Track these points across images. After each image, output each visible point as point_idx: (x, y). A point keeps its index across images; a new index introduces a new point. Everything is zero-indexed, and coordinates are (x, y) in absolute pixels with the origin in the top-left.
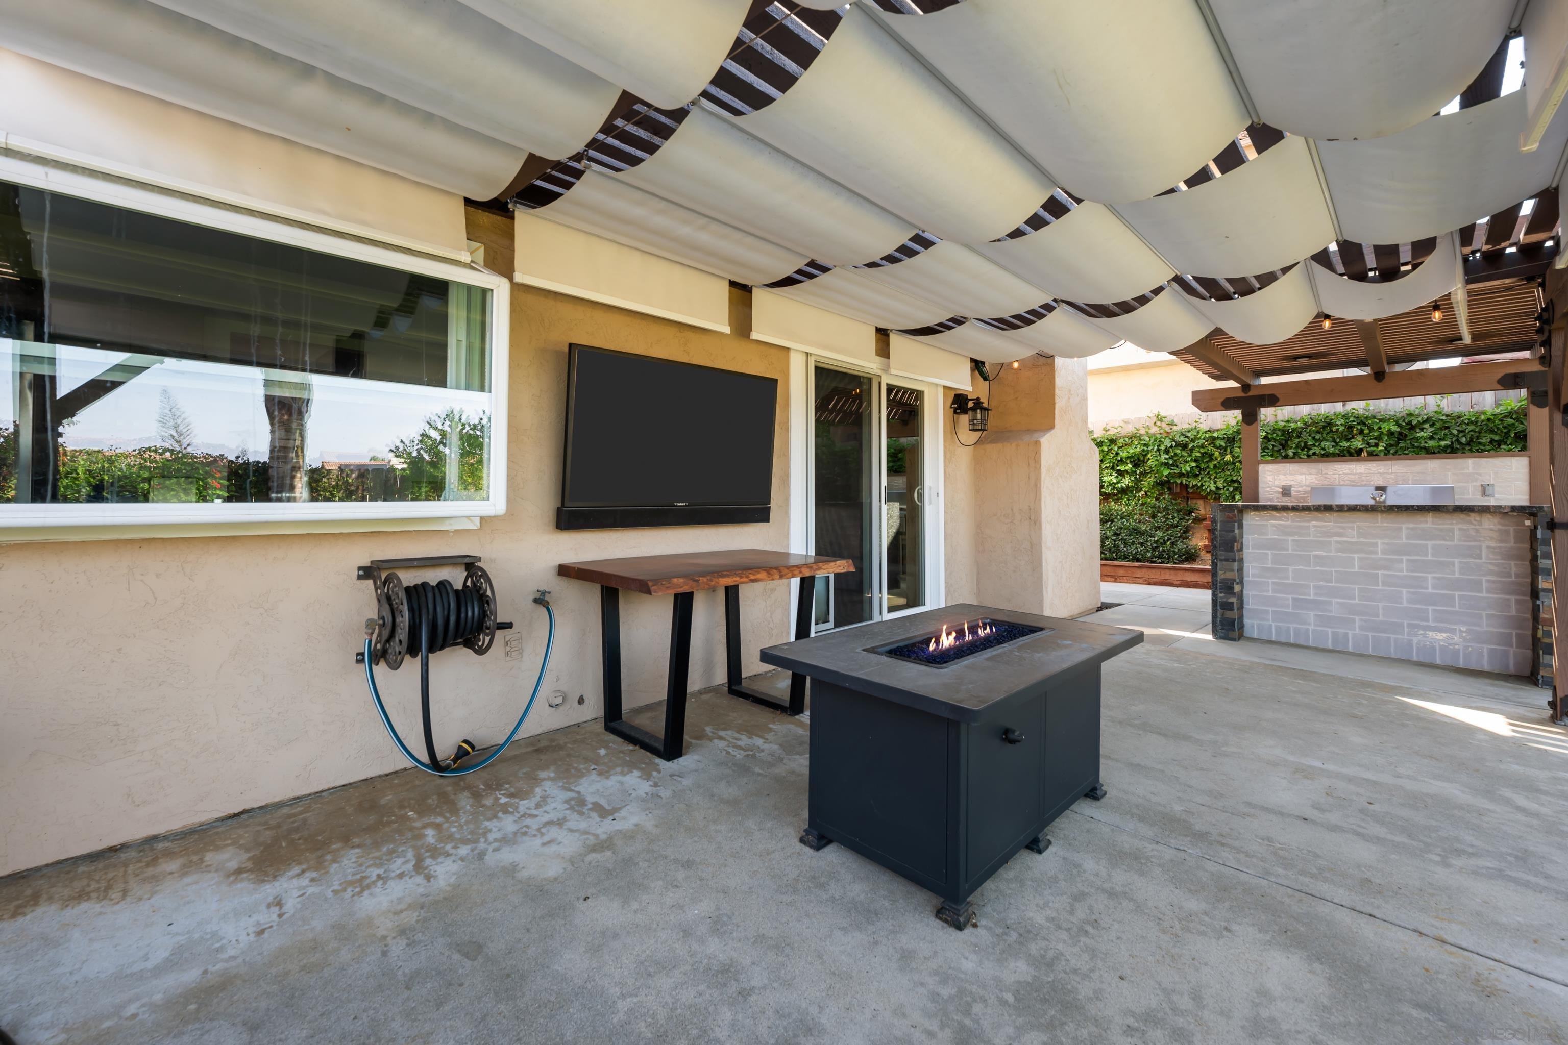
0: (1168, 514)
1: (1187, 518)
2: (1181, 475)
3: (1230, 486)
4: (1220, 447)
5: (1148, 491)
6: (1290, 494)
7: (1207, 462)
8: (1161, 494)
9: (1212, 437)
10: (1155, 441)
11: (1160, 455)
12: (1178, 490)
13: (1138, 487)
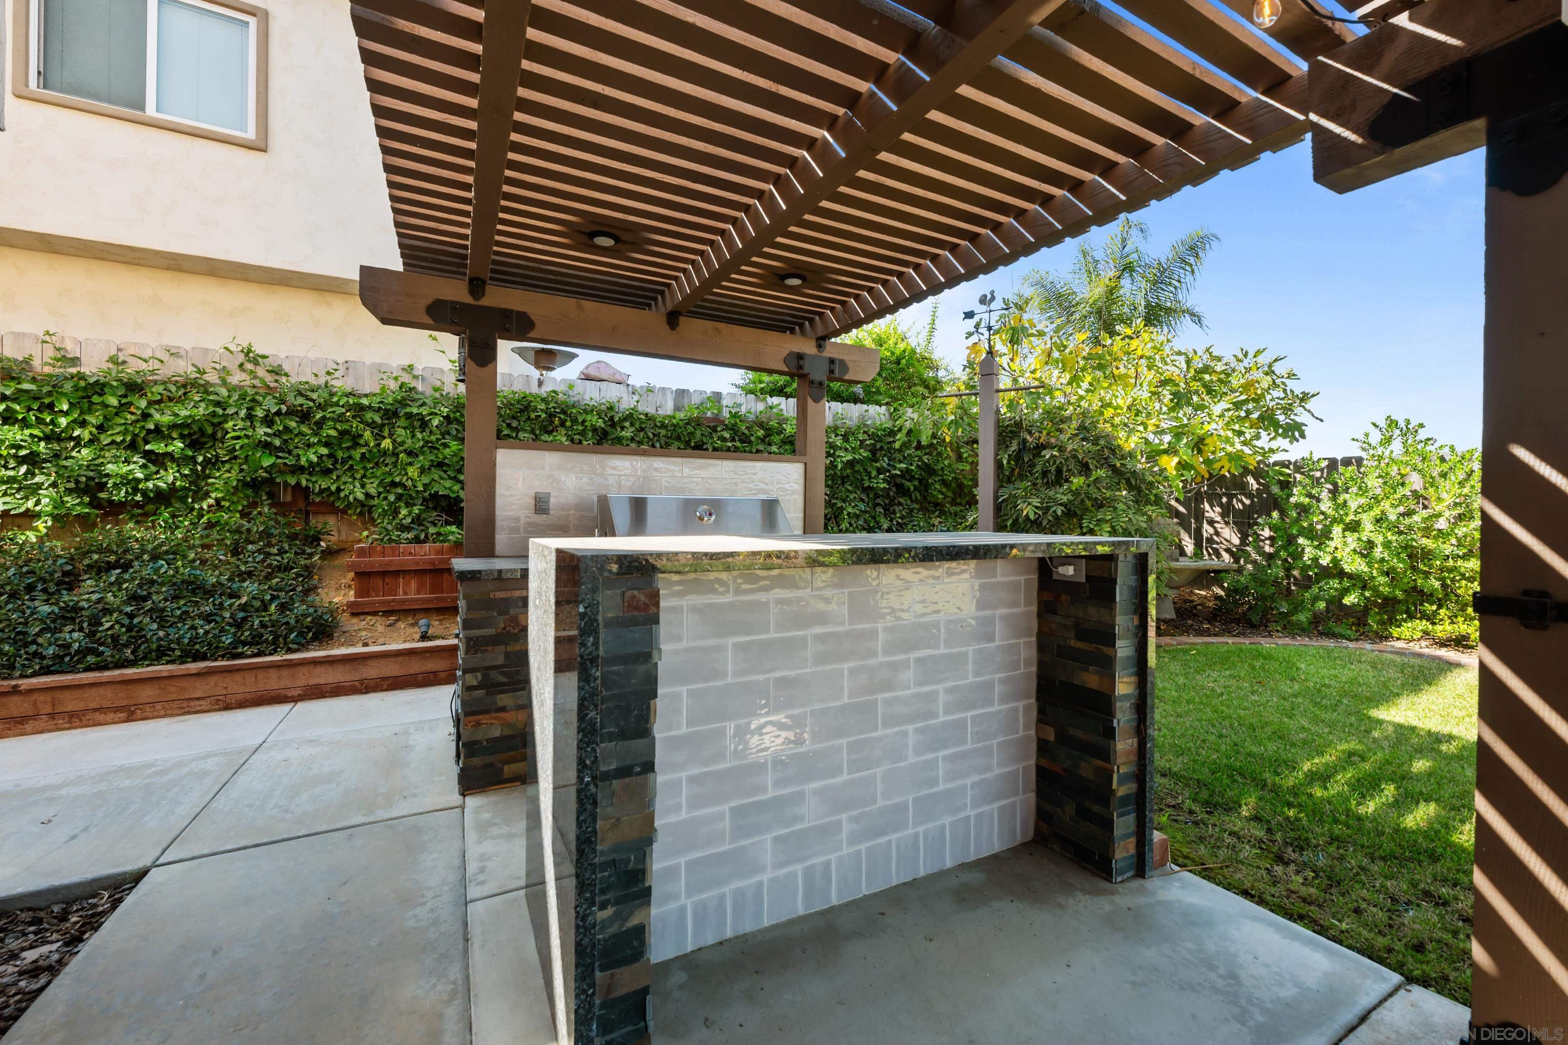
0: (269, 545)
1: (309, 551)
2: (298, 469)
3: (389, 492)
4: (372, 425)
5: (223, 499)
6: (548, 509)
7: (348, 448)
8: (254, 505)
9: (358, 404)
10: (242, 397)
11: (253, 428)
12: (289, 498)
13: (199, 489)
